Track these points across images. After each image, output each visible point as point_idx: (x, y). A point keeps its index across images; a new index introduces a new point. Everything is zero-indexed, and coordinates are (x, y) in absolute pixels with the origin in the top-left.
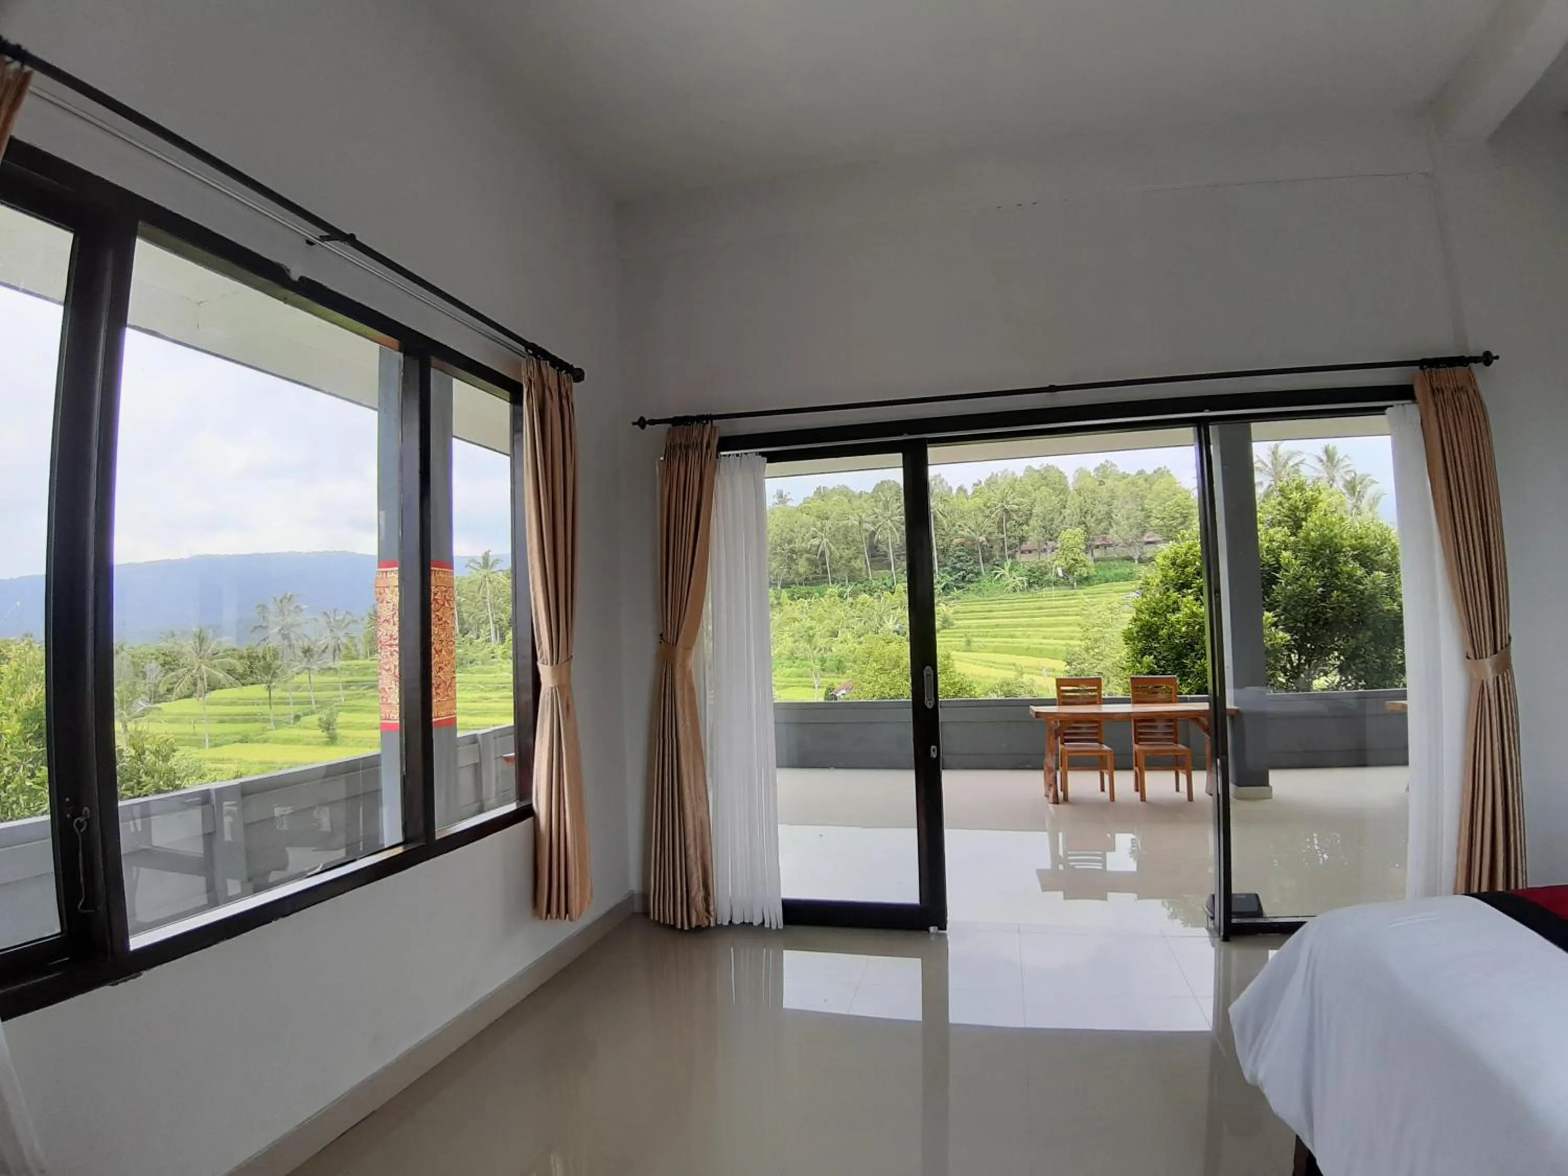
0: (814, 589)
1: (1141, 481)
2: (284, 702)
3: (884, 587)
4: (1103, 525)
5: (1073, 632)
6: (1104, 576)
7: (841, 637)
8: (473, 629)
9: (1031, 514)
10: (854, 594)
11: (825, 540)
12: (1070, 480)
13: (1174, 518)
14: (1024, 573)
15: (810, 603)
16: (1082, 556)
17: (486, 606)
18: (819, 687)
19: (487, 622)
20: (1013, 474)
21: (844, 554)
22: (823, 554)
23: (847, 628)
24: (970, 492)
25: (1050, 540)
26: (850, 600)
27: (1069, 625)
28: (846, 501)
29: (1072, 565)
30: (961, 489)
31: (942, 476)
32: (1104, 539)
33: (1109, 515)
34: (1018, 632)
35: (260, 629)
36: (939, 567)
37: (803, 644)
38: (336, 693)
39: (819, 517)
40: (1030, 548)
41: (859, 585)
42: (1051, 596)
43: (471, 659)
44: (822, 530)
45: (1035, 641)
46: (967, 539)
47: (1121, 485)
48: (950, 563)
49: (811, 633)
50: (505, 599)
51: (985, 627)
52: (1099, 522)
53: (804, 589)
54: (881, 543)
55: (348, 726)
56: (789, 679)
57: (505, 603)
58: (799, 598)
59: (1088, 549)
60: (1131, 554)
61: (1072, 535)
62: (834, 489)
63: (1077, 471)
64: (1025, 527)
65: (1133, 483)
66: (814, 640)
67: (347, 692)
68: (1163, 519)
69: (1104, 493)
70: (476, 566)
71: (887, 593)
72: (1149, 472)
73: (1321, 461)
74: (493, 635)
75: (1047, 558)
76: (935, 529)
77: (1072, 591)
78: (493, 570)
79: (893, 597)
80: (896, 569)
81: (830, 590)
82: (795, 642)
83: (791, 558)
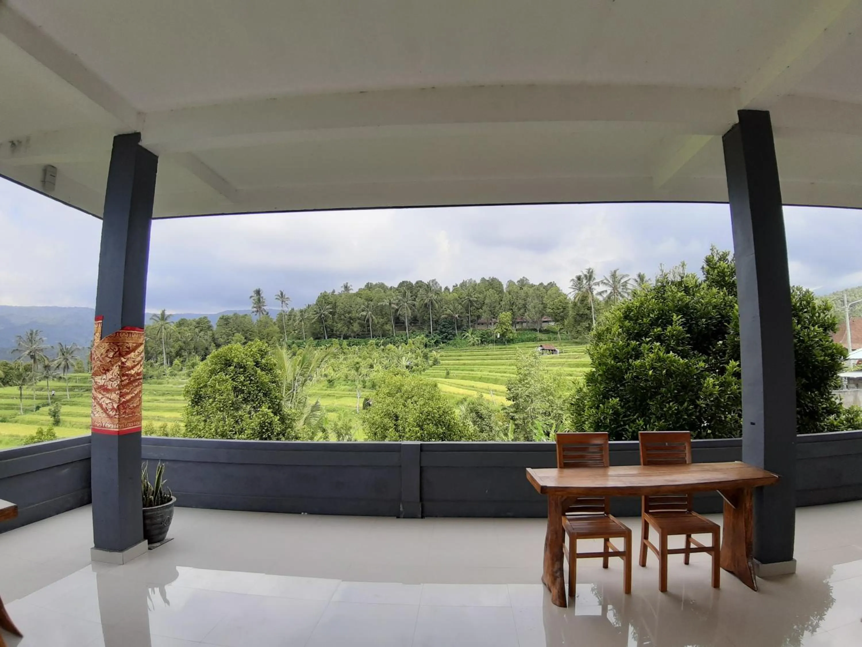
0: (362, 340)
1: (542, 289)
2: (31, 397)
3: (402, 340)
4: (522, 311)
5: (506, 369)
6: (521, 339)
7: (376, 368)
8: (154, 357)
9: (484, 303)
10: (384, 344)
11: (370, 313)
12: (505, 287)
13: (558, 309)
14: (479, 336)
15: (359, 349)
16: (510, 328)
17: (162, 343)
18: (360, 397)
19: (161, 353)
20: (475, 281)
21: (380, 321)
22: (368, 321)
23: (380, 363)
24: (451, 290)
25: (494, 318)
26: (382, 347)
27: (503, 365)
28: (383, 291)
29: (505, 332)
30: (447, 289)
31: (437, 281)
32: (522, 318)
33: (525, 306)
34: (476, 368)
35: (17, 351)
36: (433, 330)
37: (353, 372)
38: (65, 393)
39: (367, 300)
40: (482, 322)
41: (388, 339)
42: (493, 350)
43: (151, 375)
44: (368, 307)
45: (484, 373)
46: (449, 315)
47: (531, 290)
48: (439, 328)
49: (358, 366)
50: (174, 339)
51: (457, 365)
52: (519, 309)
53: (357, 340)
54: (402, 316)
55: (68, 414)
56: (344, 392)
57: (174, 341)
58: (353, 345)
59: (514, 324)
60: (535, 327)
61: (505, 316)
62: (376, 285)
63: (508, 282)
64: (481, 310)
65: (538, 289)
66: (360, 369)
67: (72, 393)
68: (553, 309)
69: (522, 293)
70: (157, 319)
71: (403, 344)
72: (545, 284)
73: (637, 281)
74: (165, 361)
75: (492, 328)
76: (432, 309)
77: (504, 346)
78: (168, 322)
79: (407, 346)
80: (409, 331)
81: (371, 341)
82: (349, 370)
83: (350, 322)
